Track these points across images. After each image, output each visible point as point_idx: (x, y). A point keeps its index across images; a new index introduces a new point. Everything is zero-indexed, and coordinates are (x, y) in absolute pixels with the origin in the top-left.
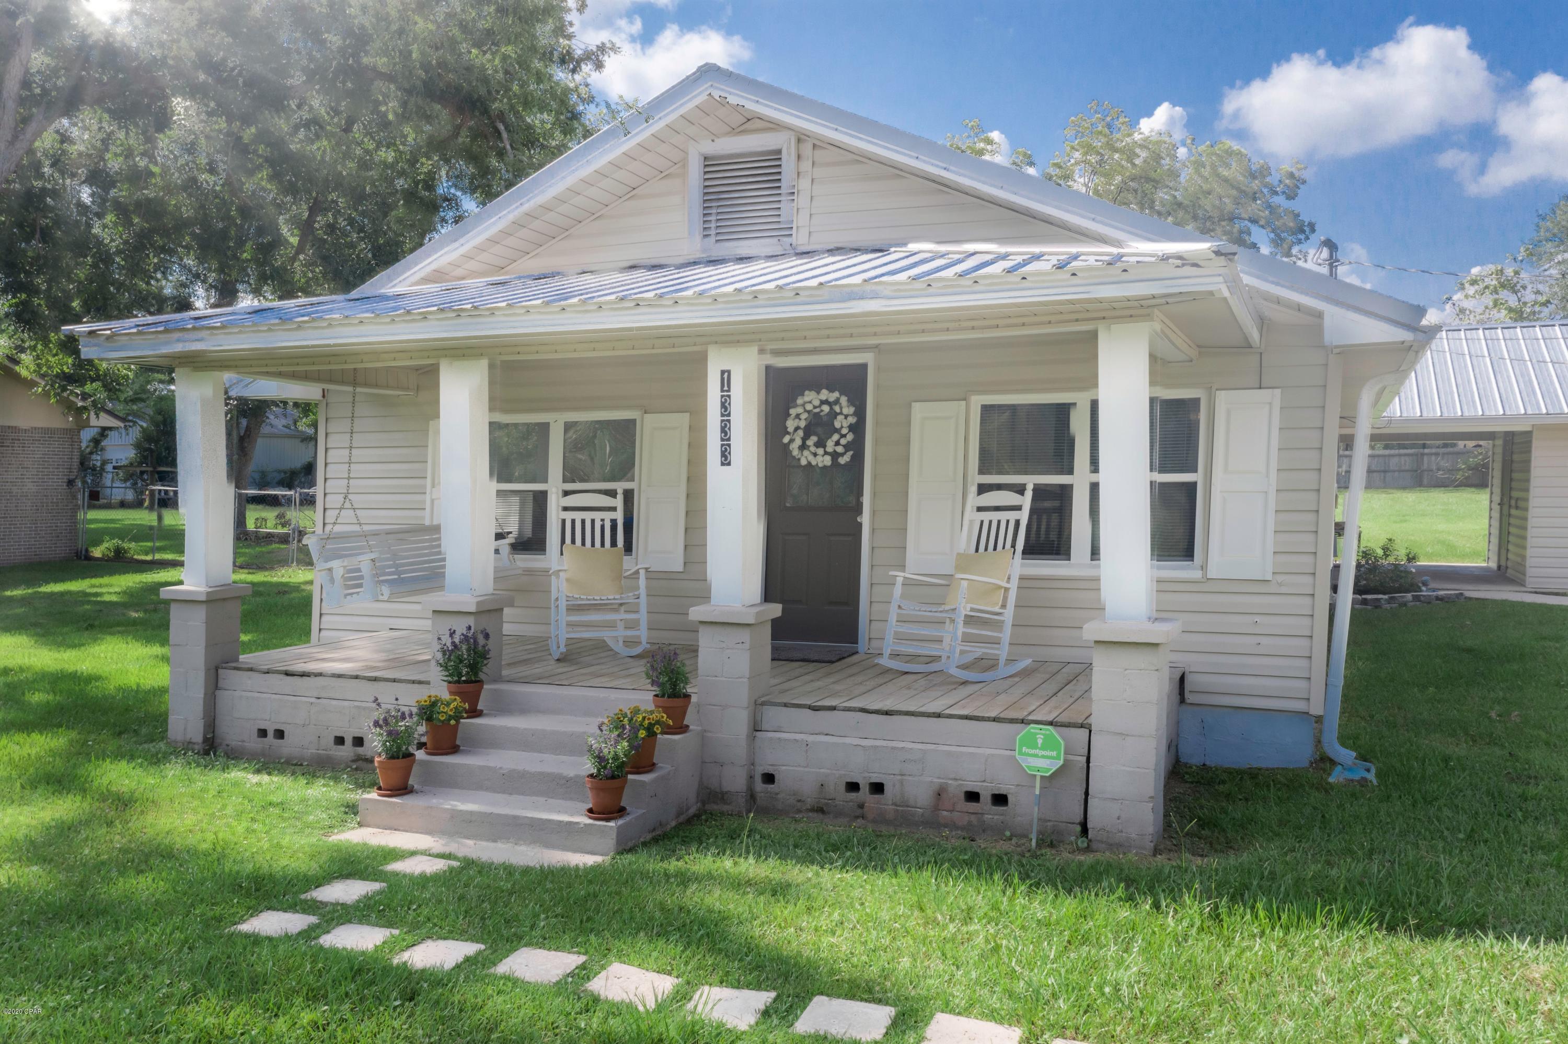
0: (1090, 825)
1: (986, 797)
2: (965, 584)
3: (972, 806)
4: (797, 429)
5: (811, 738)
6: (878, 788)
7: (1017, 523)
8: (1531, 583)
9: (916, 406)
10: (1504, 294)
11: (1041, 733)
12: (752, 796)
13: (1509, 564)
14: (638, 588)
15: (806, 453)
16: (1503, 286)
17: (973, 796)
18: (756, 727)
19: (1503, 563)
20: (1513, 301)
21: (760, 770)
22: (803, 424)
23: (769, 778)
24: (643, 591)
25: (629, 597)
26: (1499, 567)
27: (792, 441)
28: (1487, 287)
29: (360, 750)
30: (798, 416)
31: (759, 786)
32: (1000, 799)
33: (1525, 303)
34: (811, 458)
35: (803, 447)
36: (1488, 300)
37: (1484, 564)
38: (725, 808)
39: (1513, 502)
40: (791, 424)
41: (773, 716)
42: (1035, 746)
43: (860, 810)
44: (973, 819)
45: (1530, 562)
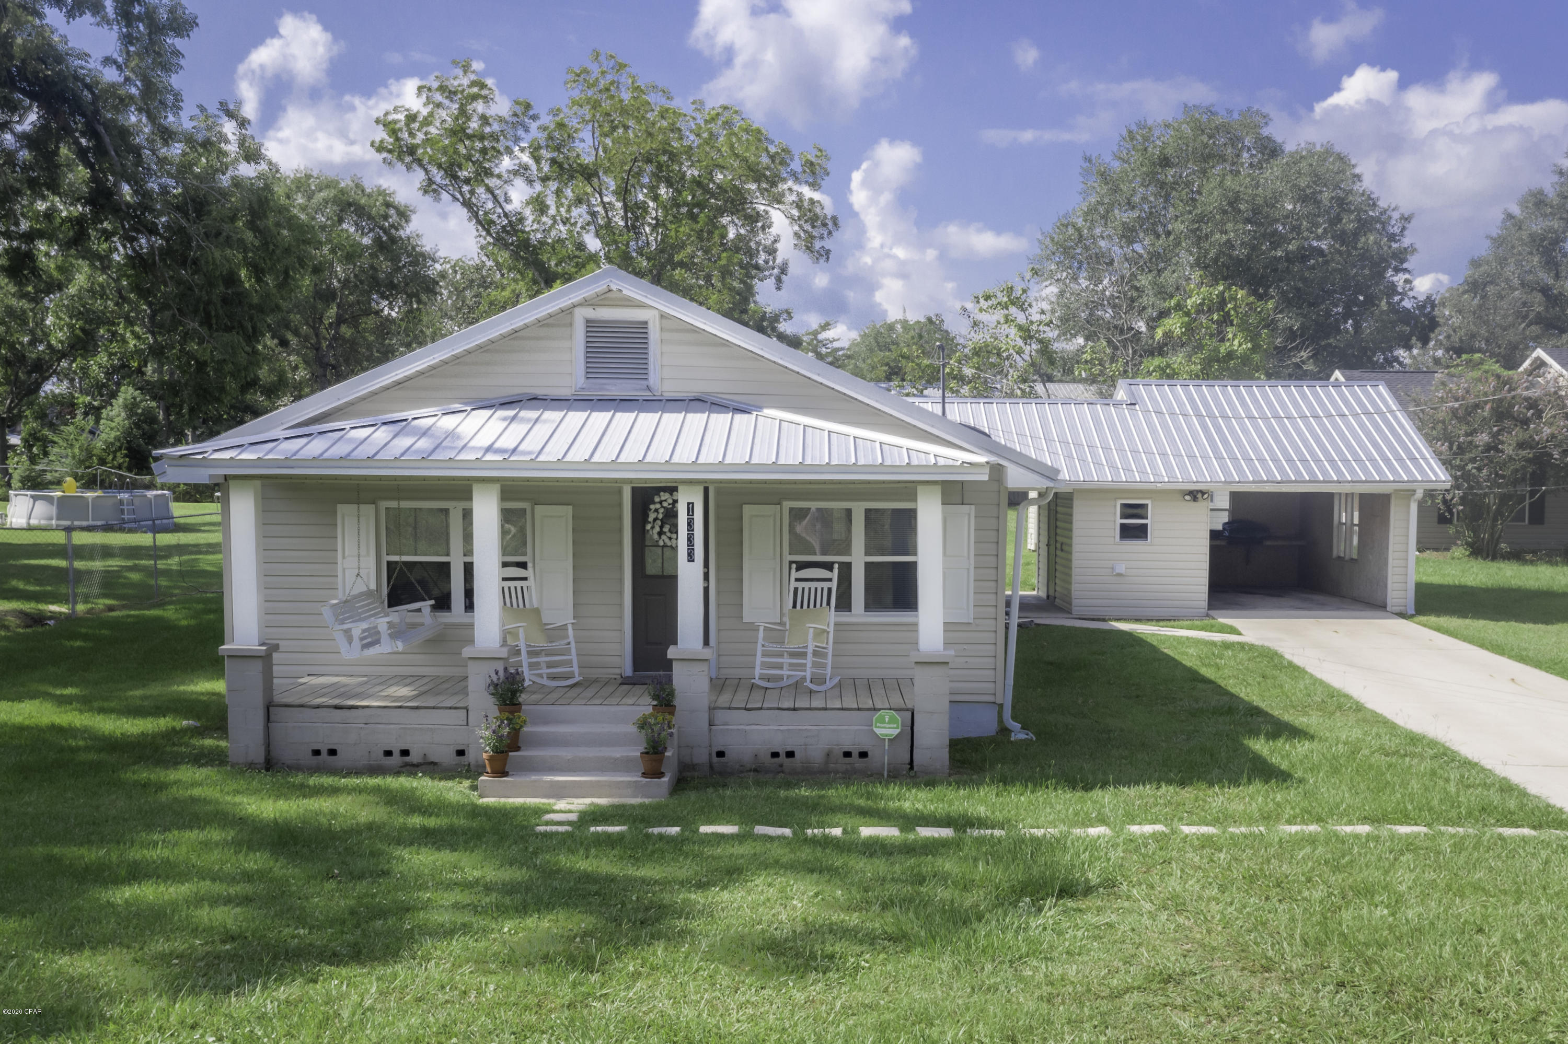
0: (915, 763)
1: (855, 754)
2: (811, 630)
3: (848, 760)
4: (655, 520)
5: (747, 728)
6: (790, 754)
7: (830, 590)
8: (1076, 611)
9: (747, 509)
10: (1013, 310)
11: (887, 715)
12: (711, 766)
13: (1057, 595)
14: (568, 637)
15: (664, 537)
16: (1013, 304)
17: (847, 754)
18: (711, 724)
19: (1052, 593)
20: (1021, 318)
21: (715, 750)
22: (660, 516)
23: (721, 754)
24: (571, 639)
25: (559, 644)
26: (1048, 597)
27: (653, 528)
28: (999, 303)
29: (407, 759)
30: (656, 510)
31: (715, 759)
32: (863, 755)
33: (1032, 322)
34: (667, 541)
35: (661, 533)
36: (999, 315)
37: (1035, 593)
38: (696, 774)
39: (1058, 545)
40: (652, 516)
41: (720, 715)
42: (884, 722)
43: (781, 768)
44: (849, 767)
45: (1074, 594)
